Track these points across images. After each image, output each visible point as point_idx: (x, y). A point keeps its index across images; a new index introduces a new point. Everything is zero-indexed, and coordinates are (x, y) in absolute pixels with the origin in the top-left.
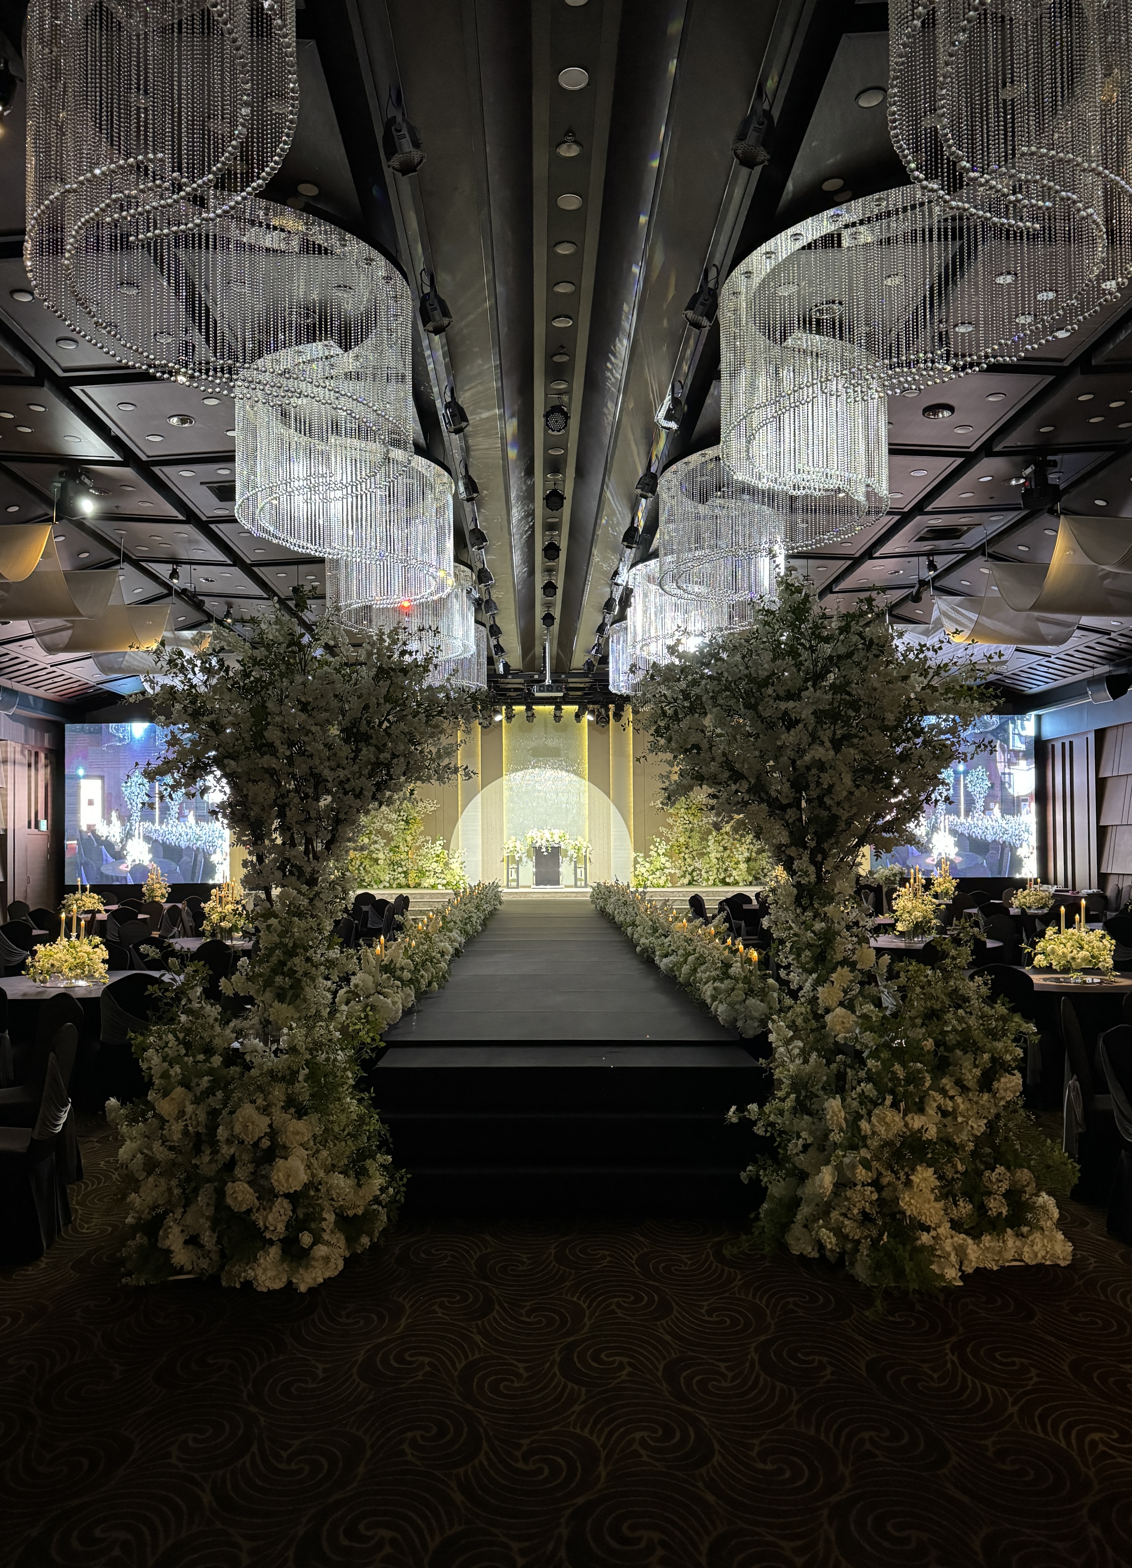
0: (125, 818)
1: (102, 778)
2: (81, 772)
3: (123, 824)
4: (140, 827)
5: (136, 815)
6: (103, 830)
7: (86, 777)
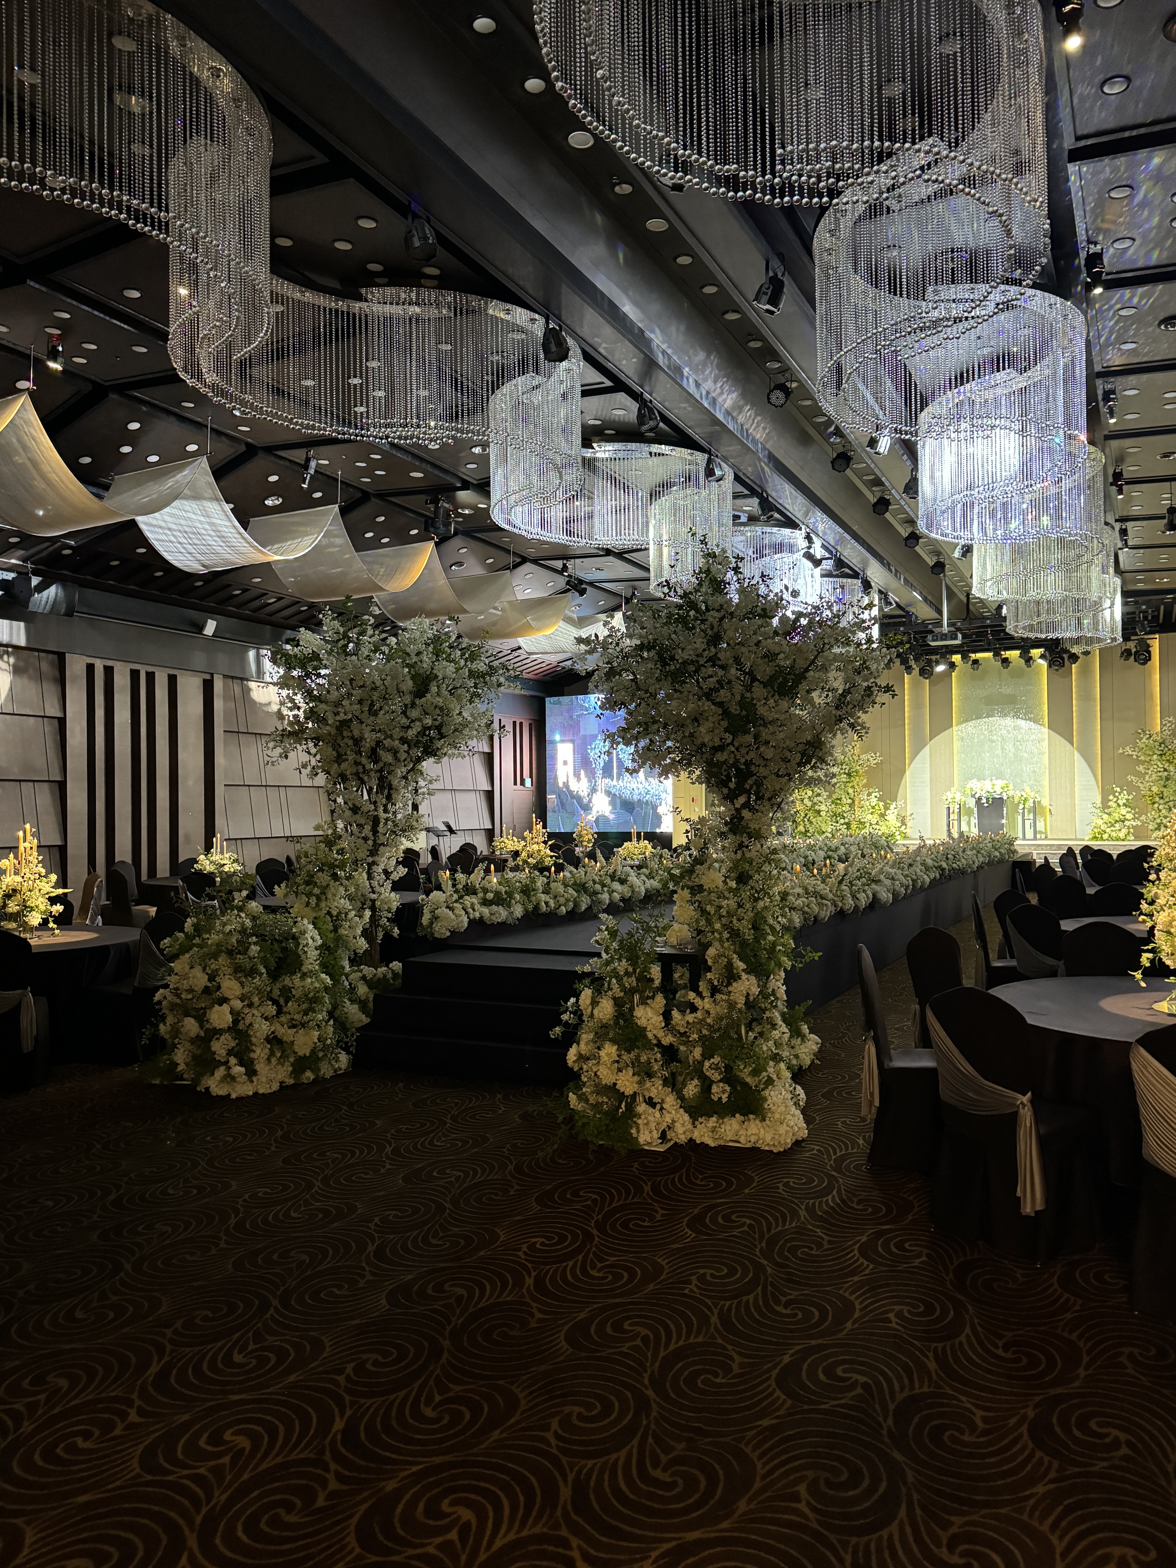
0: (591, 775)
1: (572, 741)
2: (557, 737)
3: (590, 781)
4: (603, 783)
5: (599, 773)
6: (574, 786)
7: (562, 741)
